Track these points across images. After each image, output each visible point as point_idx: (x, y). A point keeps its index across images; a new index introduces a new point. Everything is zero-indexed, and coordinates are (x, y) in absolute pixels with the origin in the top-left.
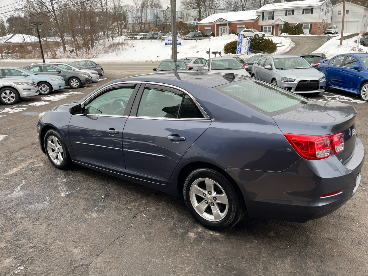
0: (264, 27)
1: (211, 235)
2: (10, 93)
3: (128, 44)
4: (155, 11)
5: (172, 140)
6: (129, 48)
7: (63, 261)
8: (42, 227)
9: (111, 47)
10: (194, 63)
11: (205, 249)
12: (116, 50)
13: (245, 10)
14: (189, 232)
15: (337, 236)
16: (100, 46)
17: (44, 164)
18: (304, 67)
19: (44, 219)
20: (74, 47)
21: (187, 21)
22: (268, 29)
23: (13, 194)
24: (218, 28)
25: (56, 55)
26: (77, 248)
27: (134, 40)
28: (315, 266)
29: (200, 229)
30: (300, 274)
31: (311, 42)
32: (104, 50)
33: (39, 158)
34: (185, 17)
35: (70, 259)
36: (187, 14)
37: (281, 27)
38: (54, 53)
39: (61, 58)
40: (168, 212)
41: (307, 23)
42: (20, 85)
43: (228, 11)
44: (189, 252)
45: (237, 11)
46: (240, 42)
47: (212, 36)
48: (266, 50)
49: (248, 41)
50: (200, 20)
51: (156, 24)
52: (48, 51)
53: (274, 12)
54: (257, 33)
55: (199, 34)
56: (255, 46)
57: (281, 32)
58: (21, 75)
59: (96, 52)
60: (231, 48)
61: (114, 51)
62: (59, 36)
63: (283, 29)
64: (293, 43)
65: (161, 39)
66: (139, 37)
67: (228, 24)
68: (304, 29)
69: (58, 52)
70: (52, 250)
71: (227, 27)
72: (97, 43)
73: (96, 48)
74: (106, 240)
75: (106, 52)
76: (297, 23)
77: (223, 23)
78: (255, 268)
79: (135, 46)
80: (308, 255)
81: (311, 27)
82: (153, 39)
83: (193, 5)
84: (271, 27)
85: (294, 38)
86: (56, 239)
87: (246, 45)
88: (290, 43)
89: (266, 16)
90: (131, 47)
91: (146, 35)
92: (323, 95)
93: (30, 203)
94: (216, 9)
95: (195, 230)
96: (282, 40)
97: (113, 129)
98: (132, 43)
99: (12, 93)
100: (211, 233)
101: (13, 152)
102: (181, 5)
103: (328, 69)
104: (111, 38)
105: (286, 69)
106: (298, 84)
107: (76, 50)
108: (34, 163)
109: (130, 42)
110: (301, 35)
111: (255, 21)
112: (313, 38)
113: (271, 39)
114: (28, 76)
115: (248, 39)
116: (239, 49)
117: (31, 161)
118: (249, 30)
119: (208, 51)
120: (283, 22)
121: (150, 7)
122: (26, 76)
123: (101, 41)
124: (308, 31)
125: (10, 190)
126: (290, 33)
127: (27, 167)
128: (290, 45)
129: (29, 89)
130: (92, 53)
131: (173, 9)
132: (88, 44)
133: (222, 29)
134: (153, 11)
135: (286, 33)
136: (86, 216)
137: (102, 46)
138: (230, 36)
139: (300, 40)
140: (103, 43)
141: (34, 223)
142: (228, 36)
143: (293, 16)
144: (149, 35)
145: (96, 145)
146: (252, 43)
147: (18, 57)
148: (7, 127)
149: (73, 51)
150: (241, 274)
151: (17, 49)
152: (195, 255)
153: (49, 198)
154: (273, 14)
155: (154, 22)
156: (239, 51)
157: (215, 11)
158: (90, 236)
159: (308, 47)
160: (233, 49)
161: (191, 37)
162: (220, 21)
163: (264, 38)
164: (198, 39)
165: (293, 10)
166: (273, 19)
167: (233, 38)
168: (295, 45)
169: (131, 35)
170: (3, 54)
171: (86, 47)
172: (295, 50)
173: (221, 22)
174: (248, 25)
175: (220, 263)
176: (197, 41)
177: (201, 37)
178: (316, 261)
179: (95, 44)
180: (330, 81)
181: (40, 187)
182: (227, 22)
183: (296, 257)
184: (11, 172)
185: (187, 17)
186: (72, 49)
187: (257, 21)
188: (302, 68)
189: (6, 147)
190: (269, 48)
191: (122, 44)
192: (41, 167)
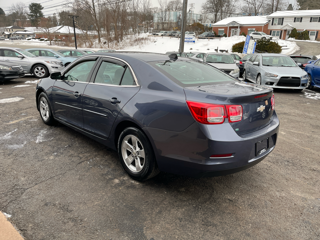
0: (273, 31)
1: (132, 183)
2: (42, 69)
3: (150, 40)
4: (178, 13)
5: (112, 102)
6: (151, 43)
7: (10, 184)
8: (9, 160)
9: (136, 41)
10: (197, 57)
11: (120, 192)
12: (140, 44)
13: (257, 16)
14: (115, 178)
15: (239, 199)
16: (127, 40)
17: (38, 120)
18: (289, 65)
19: (14, 156)
20: (106, 40)
21: (204, 22)
22: (277, 33)
23: (3, 137)
24: (230, 30)
25: (92, 45)
26: (24, 177)
27: (156, 36)
28: (203, 217)
29: (126, 178)
30: (186, 220)
31: (316, 47)
32: (130, 43)
33: (37, 116)
34: (204, 19)
35: (15, 183)
36: (205, 16)
37: (289, 32)
38: (91, 43)
39: (96, 47)
40: (109, 163)
41: (314, 30)
42: (50, 63)
43: (242, 16)
44: (106, 192)
45: (250, 16)
46: (247, 43)
47: (224, 37)
48: (271, 52)
49: (254, 42)
50: (215, 22)
51: (178, 24)
52: (87, 41)
53: (283, 18)
54: (265, 36)
55: (212, 34)
56: (261, 47)
57: (288, 37)
58: (54, 57)
59: (124, 45)
60: (239, 48)
61: (138, 45)
62: (96, 30)
63: (291, 34)
64: (298, 47)
65: (178, 37)
66: (160, 34)
67: (240, 27)
68: (310, 35)
69: (94, 43)
70: (7, 176)
71: (239, 29)
72: (125, 37)
73: (124, 41)
74: (49, 175)
75: (132, 45)
76: (304, 30)
77: (235, 25)
78: (151, 210)
79: (156, 41)
80: (203, 209)
81: (318, 34)
82: (172, 36)
83: (212, 9)
84: (280, 31)
85: (300, 42)
86: (14, 170)
87: (253, 46)
88: (295, 47)
89: (276, 22)
90: (152, 42)
91: (166, 32)
92: (305, 92)
93: (11, 144)
94: (231, 13)
95: (122, 178)
96: (287, 44)
97: (78, 93)
98: (154, 38)
99: (43, 69)
100: (133, 182)
101: (21, 109)
102: (202, 9)
103: (313, 69)
104: (137, 34)
105: (272, 66)
106: (280, 80)
107: (108, 42)
108: (31, 119)
109: (152, 38)
110: (307, 41)
111: (265, 25)
112: (318, 44)
113: (277, 42)
114: (59, 57)
115: (255, 41)
116: (246, 49)
117: (30, 117)
118: (257, 33)
119: (217, 49)
120: (291, 28)
121: (174, 10)
122: (58, 57)
123: (129, 36)
124: (314, 37)
125: (3, 134)
126: (296, 38)
127: (25, 120)
128: (295, 49)
129: (57, 68)
130: (121, 45)
131: (184, 9)
132: (118, 38)
133: (233, 31)
134: (176, 13)
135: (293, 38)
136: (45, 158)
137: (129, 40)
138: (239, 37)
139: (305, 45)
140: (130, 38)
141: (6, 157)
142: (237, 37)
143: (301, 23)
144: (169, 33)
145: (67, 105)
146: (258, 45)
147: (63, 45)
148: (28, 93)
149: (106, 43)
150: (137, 212)
151: (64, 38)
152: (109, 195)
153: (26, 143)
154: (283, 20)
155: (176, 22)
156: (245, 51)
157: (230, 15)
158: (39, 171)
159: (312, 52)
160: (240, 49)
161: (205, 37)
162: (233, 23)
163: (271, 41)
164: (210, 39)
165: (301, 18)
166: (282, 25)
167: (242, 39)
168: (299, 49)
169: (154, 32)
170: (52, 42)
171: (116, 40)
172: (299, 53)
173: (233, 25)
174: (258, 28)
175: (125, 203)
176: (209, 40)
177: (214, 37)
178: (206, 214)
179: (123, 38)
180: (314, 80)
181: (25, 134)
182: (239, 25)
183: (192, 208)
184: (11, 123)
185: (205, 19)
186: (105, 41)
187: (266, 25)
188: (287, 66)
189: (18, 106)
190: (274, 50)
191: (146, 39)
192: (34, 122)
